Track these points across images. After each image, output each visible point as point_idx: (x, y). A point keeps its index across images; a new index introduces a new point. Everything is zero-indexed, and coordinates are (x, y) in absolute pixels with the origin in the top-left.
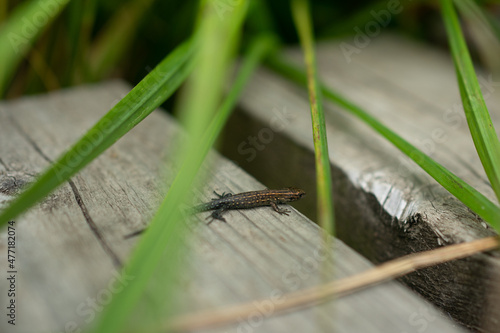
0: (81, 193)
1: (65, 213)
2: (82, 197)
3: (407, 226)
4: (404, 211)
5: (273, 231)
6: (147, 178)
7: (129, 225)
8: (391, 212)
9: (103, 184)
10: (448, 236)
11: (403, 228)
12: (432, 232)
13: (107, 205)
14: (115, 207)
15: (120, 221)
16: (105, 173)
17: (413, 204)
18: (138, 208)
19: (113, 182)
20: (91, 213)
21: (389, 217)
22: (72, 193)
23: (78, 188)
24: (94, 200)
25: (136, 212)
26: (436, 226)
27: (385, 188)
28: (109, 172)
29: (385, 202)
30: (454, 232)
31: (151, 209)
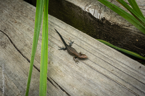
0: (11, 39)
1: (9, 48)
2: (12, 40)
3: (102, 21)
4: (100, 16)
5: (66, 36)
6: (27, 27)
7: (28, 46)
8: (96, 17)
9: (16, 33)
10: (114, 23)
11: (100, 21)
12: (109, 22)
13: (19, 41)
14: (22, 41)
15: (25, 45)
16: (15, 29)
17: (101, 14)
18: (28, 39)
19: (19, 32)
20: (16, 45)
21: (96, 18)
22: (9, 40)
23: (10, 37)
24: (15, 40)
25: (28, 41)
26: (110, 20)
27: (93, 10)
28: (16, 29)
29: (94, 15)
30: (115, 21)
31: (31, 39)
